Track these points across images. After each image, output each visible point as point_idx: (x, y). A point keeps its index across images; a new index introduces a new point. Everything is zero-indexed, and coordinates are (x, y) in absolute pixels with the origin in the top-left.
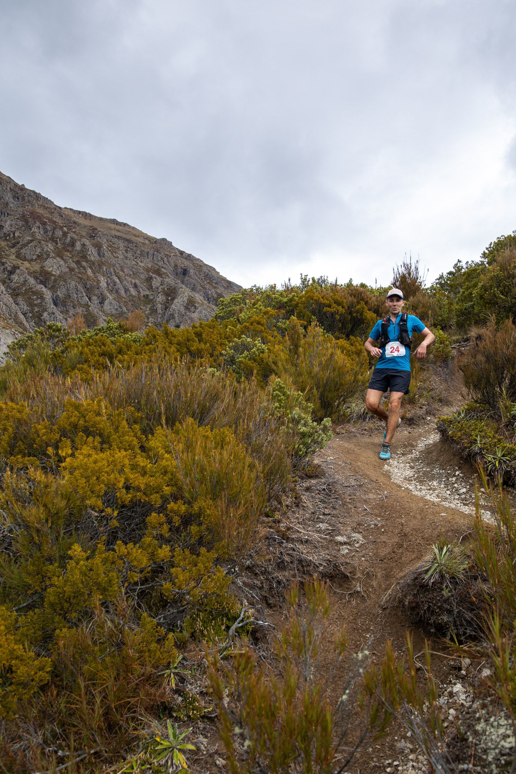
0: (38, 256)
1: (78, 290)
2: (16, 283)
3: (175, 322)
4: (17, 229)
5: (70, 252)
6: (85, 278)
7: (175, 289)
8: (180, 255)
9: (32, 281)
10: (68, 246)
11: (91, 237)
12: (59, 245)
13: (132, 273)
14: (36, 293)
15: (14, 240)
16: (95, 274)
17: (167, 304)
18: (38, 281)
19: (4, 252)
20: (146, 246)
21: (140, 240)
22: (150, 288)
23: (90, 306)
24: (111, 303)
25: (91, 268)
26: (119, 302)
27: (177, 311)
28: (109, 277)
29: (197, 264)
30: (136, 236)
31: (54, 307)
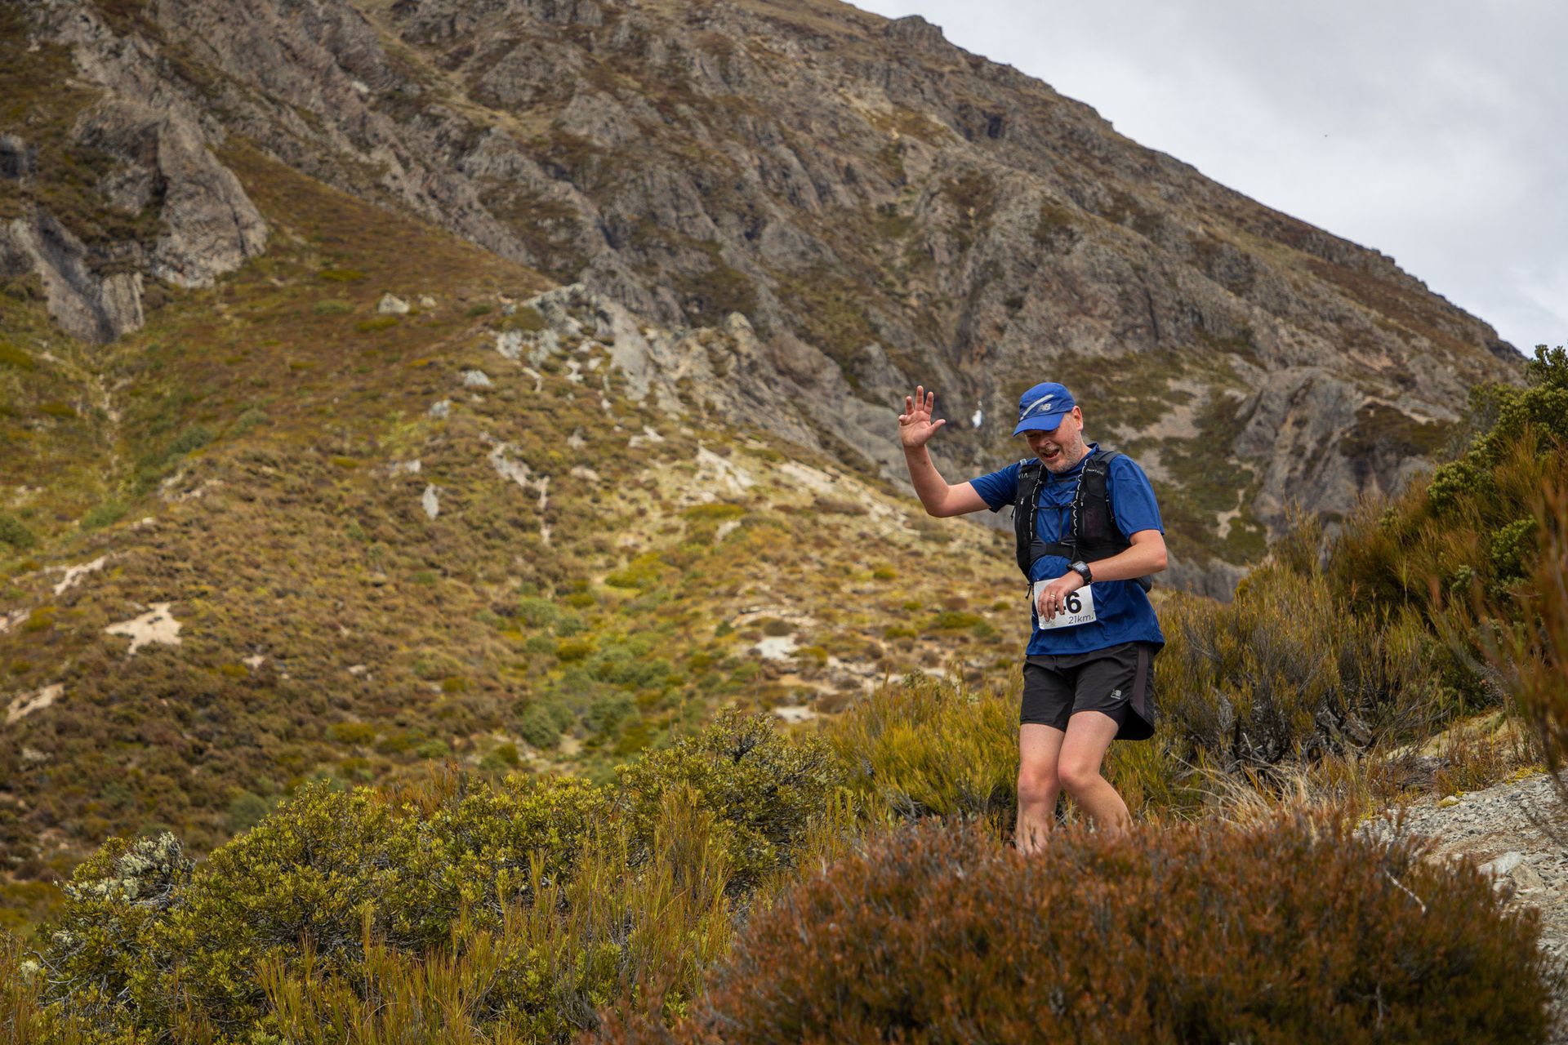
0: (539, 91)
1: (678, 197)
2: (484, 179)
3: (1005, 288)
4: (462, 6)
5: (636, 74)
6: (695, 154)
7: (986, 179)
8: (971, 71)
9: (533, 171)
10: (626, 52)
11: (693, 20)
12: (596, 52)
13: (834, 134)
14: (551, 209)
15: (454, 42)
16: (719, 140)
17: (966, 233)
18: (551, 170)
19: (431, 84)
20: (859, 46)
21: (835, 26)
22: (899, 180)
23: (720, 247)
24: (783, 235)
25: (706, 123)
26: (807, 230)
27: (1009, 253)
28: (764, 150)
29: (1034, 97)
30: (821, 15)
31: (613, 251)
